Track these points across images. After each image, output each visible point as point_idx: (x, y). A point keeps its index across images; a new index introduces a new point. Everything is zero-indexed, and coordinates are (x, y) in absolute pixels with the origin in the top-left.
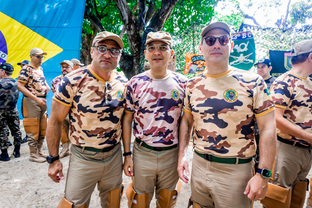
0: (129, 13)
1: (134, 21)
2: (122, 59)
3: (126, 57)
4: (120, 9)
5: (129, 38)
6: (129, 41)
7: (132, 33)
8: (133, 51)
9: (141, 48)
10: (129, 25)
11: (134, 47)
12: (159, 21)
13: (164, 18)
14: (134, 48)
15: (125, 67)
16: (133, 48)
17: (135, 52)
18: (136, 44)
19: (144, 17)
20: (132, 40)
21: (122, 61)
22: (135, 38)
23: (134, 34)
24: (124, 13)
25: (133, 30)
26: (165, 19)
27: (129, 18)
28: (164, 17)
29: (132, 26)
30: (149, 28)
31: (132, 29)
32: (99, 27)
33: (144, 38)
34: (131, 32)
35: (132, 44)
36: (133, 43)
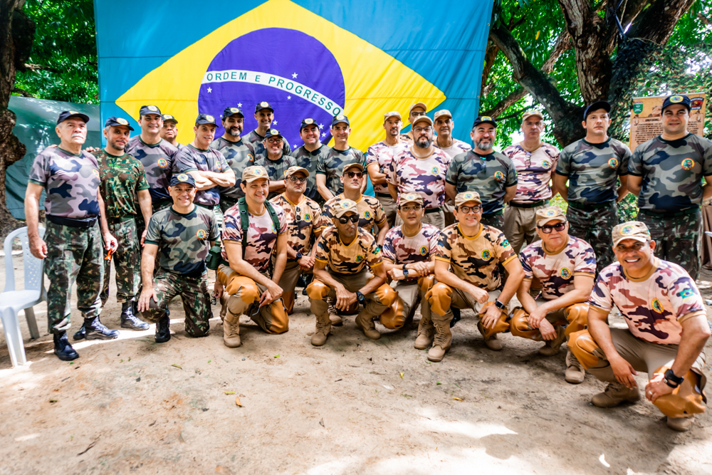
0: (585, 11)
1: (597, 27)
2: (560, 116)
3: (571, 112)
4: (563, 6)
5: (583, 67)
6: (582, 73)
7: (591, 54)
8: (590, 96)
9: (610, 88)
10: (585, 39)
11: (593, 86)
12: (661, 17)
13: (678, 9)
14: (592, 90)
15: (568, 134)
16: (590, 89)
17: (595, 97)
18: (597, 80)
19: (619, 14)
20: (589, 70)
21: (560, 121)
22: (596, 66)
23: (595, 57)
24: (573, 13)
25: (593, 47)
26: (680, 11)
27: (584, 21)
28: (677, 5)
29: (590, 39)
30: (632, 40)
31: (590, 46)
32: (511, 51)
33: (617, 64)
34: (587, 53)
35: (587, 81)
36: (591, 78)
